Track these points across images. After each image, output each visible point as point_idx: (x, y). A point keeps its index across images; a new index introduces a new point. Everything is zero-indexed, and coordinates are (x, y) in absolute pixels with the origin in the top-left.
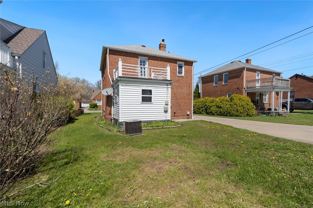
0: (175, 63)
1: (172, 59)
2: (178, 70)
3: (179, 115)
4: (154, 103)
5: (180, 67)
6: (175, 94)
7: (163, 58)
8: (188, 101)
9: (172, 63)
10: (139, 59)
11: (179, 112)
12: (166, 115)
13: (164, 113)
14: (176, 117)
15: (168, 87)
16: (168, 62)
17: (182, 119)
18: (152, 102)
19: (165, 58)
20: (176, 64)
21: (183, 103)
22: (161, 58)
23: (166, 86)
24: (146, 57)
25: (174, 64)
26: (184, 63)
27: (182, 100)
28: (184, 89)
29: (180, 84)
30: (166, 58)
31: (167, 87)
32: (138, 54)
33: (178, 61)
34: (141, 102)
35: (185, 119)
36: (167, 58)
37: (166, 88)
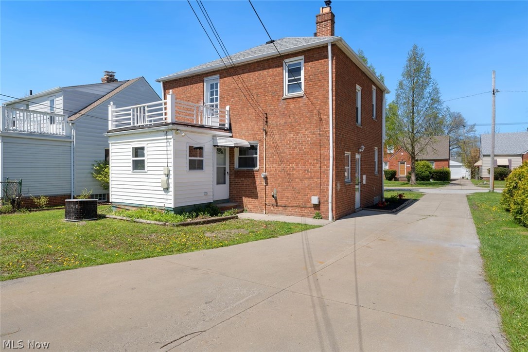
0: (276, 67)
1: (268, 60)
2: (289, 81)
3: (287, 203)
4: (149, 172)
5: (294, 71)
6: (277, 147)
7: (249, 64)
8: (318, 165)
9: (270, 68)
10: (205, 83)
11: (288, 195)
12: (165, 197)
13: (163, 193)
14: (281, 208)
15: (169, 137)
16: (260, 70)
17: (297, 215)
18: (146, 170)
19: (252, 63)
20: (280, 69)
21: (301, 172)
22: (243, 65)
23: (165, 137)
24: (216, 74)
25: (275, 69)
26: (302, 57)
27: (297, 164)
28: (304, 130)
29: (289, 120)
30: (254, 63)
31: (167, 139)
32: (203, 74)
33: (286, 58)
34: (132, 171)
35: (309, 216)
36: (257, 62)
37: (165, 141)
